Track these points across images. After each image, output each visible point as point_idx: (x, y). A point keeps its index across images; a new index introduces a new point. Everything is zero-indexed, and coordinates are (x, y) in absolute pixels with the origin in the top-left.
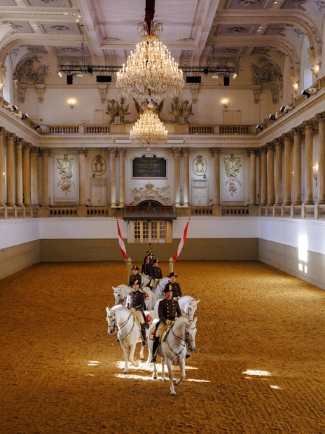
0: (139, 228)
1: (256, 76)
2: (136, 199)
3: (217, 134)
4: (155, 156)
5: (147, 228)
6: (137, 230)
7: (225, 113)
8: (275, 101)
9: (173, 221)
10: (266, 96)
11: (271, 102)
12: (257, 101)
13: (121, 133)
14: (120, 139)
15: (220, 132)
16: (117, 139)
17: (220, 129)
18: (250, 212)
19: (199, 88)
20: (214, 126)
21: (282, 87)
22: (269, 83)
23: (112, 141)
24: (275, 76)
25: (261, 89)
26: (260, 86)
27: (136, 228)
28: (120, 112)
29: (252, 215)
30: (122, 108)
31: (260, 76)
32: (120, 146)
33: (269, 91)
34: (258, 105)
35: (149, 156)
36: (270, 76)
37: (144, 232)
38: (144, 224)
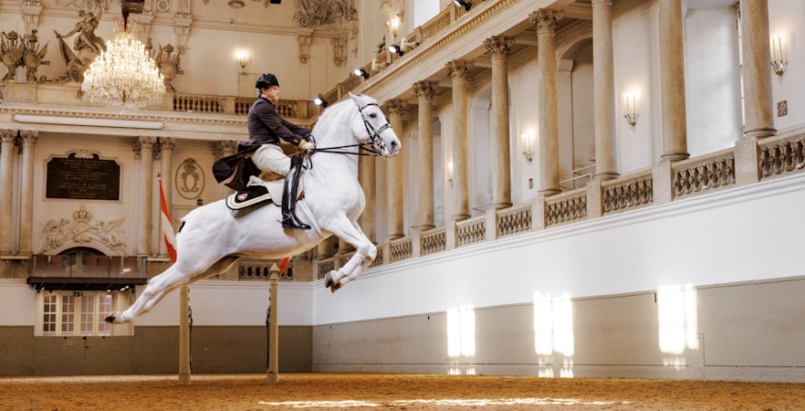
0: (54, 309)
1: (304, 11)
2: (53, 244)
3: (229, 114)
4: (96, 156)
5: (72, 310)
6: (50, 313)
7: (242, 77)
8: (339, 61)
9: (137, 287)
10: (322, 50)
11: (331, 63)
12: (304, 59)
13: (28, 101)
14: (27, 112)
15: (237, 111)
16: (20, 112)
17: (237, 105)
18: (294, 273)
19: (191, 25)
20: (225, 98)
21: (356, 32)
22: (326, 26)
23: (8, 117)
24: (340, 14)
25: (312, 36)
26: (311, 30)
27: (46, 308)
28: (29, 59)
29: (299, 279)
30: (32, 51)
31: (311, 11)
32: (25, 128)
33: (328, 41)
34: (306, 66)
35: (84, 155)
36: (329, 14)
37: (64, 318)
38: (65, 299)
